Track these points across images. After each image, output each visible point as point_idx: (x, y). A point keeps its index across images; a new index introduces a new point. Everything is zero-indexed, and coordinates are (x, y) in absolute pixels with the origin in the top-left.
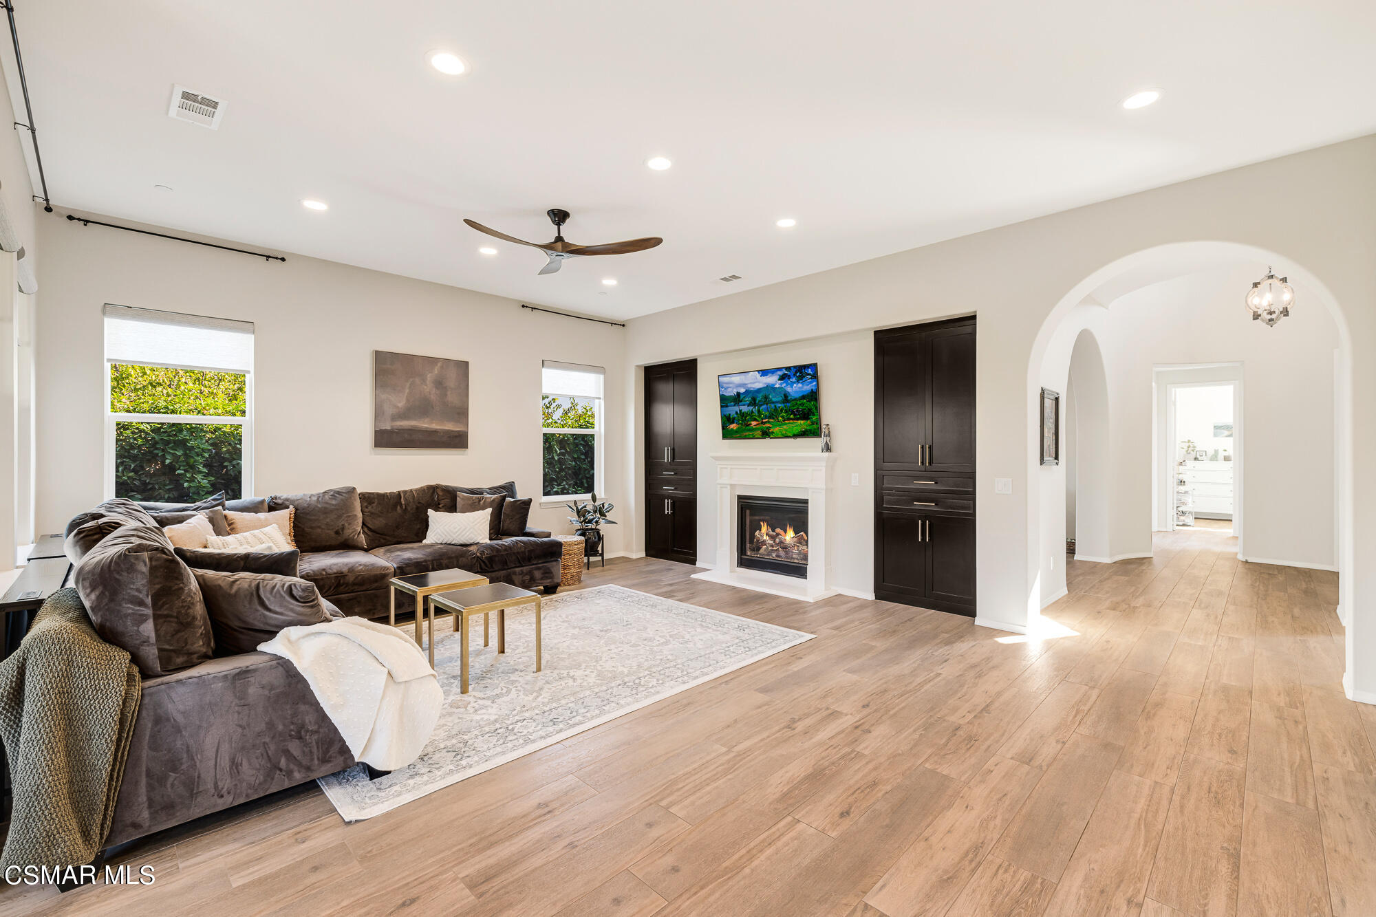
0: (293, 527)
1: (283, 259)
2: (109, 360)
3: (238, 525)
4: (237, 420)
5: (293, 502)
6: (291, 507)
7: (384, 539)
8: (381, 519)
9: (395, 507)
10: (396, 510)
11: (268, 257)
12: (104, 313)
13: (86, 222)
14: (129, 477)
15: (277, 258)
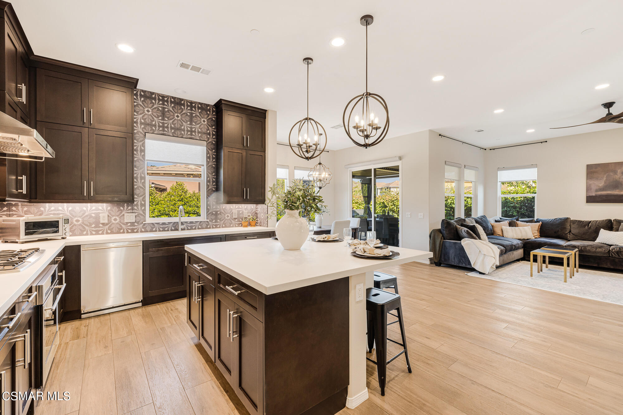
0: (540, 229)
1: (546, 142)
2: (499, 182)
3: (519, 225)
4: (533, 195)
5: (541, 220)
6: (541, 222)
7: (577, 238)
8: (577, 230)
9: (585, 226)
10: (585, 228)
11: (542, 142)
12: (498, 170)
13: (494, 149)
14: (525, 212)
15: (544, 142)
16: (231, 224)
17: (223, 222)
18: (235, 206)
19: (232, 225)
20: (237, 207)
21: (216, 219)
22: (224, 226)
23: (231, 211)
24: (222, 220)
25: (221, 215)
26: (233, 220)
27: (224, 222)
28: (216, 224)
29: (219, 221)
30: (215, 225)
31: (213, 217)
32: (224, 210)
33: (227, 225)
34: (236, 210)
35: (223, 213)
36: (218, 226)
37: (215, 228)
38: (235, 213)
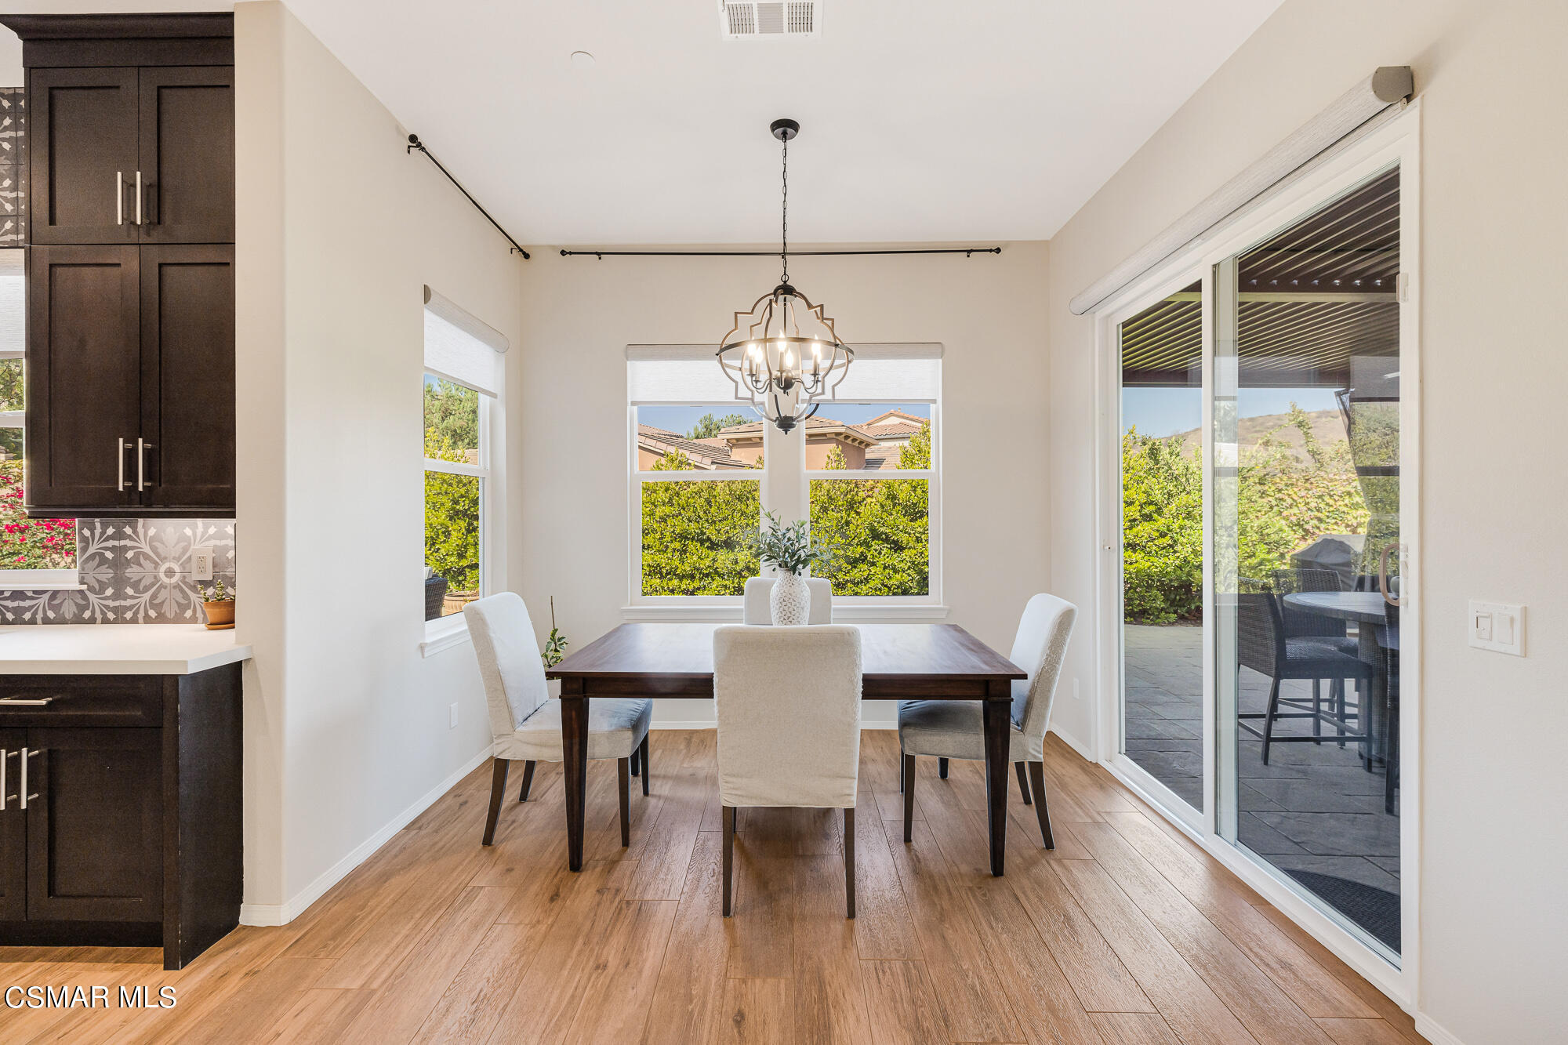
16: (183, 608)
17: (147, 596)
18: (206, 528)
19: (188, 614)
20: (212, 530)
21: (119, 583)
22: (152, 614)
23: (185, 550)
24: (146, 589)
25: (140, 565)
26: (194, 588)
27: (154, 597)
28: (117, 603)
29: (130, 591)
30: (115, 610)
31: (106, 574)
32: (156, 544)
33: (168, 615)
34: (207, 544)
35: (147, 557)
36: (129, 615)
37: (115, 622)
38: (201, 559)
